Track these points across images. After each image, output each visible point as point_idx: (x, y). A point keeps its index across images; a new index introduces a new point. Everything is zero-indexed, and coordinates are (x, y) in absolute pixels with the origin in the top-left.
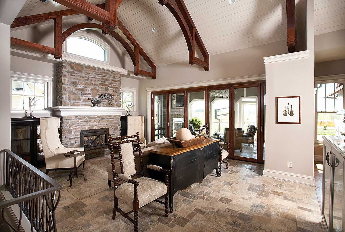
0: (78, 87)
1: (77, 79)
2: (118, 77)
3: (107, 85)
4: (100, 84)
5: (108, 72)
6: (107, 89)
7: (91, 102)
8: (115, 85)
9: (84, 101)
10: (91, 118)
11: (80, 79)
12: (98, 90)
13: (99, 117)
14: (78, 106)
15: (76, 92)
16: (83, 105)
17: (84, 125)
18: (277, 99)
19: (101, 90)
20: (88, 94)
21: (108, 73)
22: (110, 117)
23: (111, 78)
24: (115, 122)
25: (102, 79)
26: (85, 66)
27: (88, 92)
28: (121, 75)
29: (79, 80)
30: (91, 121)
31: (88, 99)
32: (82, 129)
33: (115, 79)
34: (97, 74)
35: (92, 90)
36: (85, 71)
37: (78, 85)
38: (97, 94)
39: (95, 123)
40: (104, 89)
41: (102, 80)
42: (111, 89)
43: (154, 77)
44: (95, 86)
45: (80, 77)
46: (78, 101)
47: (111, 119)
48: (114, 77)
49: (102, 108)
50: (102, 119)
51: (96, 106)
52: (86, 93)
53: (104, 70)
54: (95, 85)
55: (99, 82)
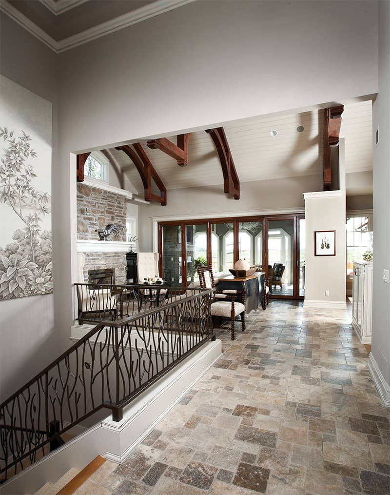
0: (86, 216)
1: (85, 205)
2: (123, 203)
3: (113, 213)
4: (106, 211)
5: (113, 196)
6: (113, 218)
7: (98, 235)
8: (121, 213)
9: (92, 233)
10: (99, 255)
11: (88, 206)
12: (104, 219)
13: (106, 254)
14: (86, 239)
15: (84, 221)
16: (90, 238)
17: (92, 265)
18: (315, 233)
19: (108, 220)
20: (95, 224)
21: (113, 198)
22: (116, 254)
23: (116, 204)
24: (121, 260)
25: (109, 205)
26: (92, 189)
27: (96, 222)
28: (127, 200)
29: (86, 207)
30: (98, 259)
31: (96, 231)
32: (90, 269)
33: (120, 205)
34: (104, 199)
35: (99, 218)
36: (92, 195)
37: (86, 213)
38: (104, 225)
39: (103, 262)
40: (110, 218)
41: (108, 207)
42: (117, 218)
43: (164, 203)
44: (102, 214)
45: (88, 202)
46: (86, 234)
47: (117, 256)
48: (120, 203)
49: (110, 242)
50: (109, 257)
51: (104, 240)
52: (93, 223)
53: (110, 193)
54: (102, 212)
55: (106, 209)
